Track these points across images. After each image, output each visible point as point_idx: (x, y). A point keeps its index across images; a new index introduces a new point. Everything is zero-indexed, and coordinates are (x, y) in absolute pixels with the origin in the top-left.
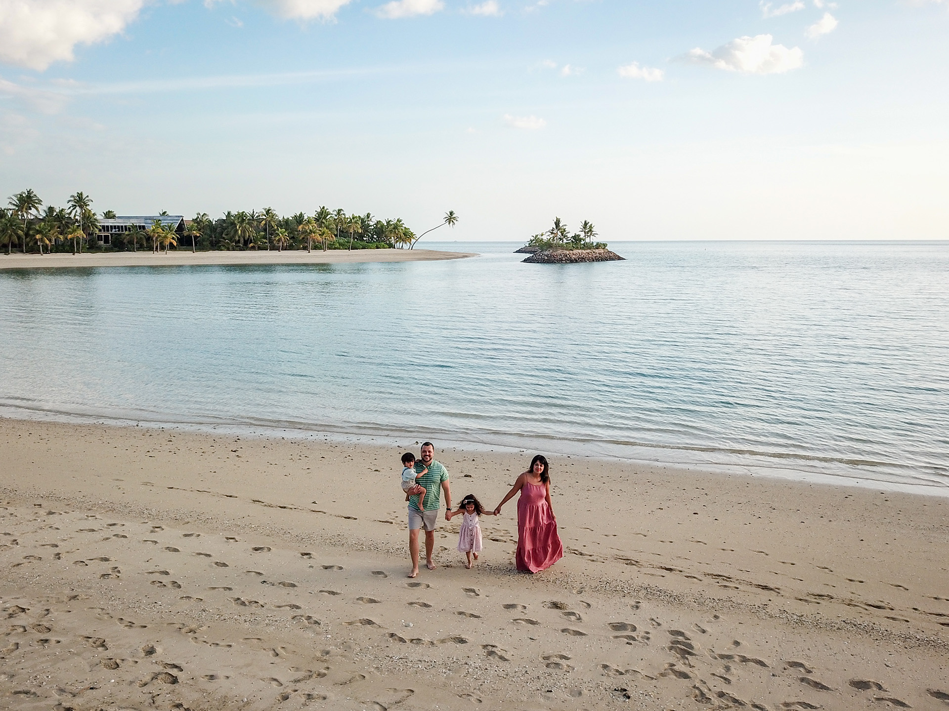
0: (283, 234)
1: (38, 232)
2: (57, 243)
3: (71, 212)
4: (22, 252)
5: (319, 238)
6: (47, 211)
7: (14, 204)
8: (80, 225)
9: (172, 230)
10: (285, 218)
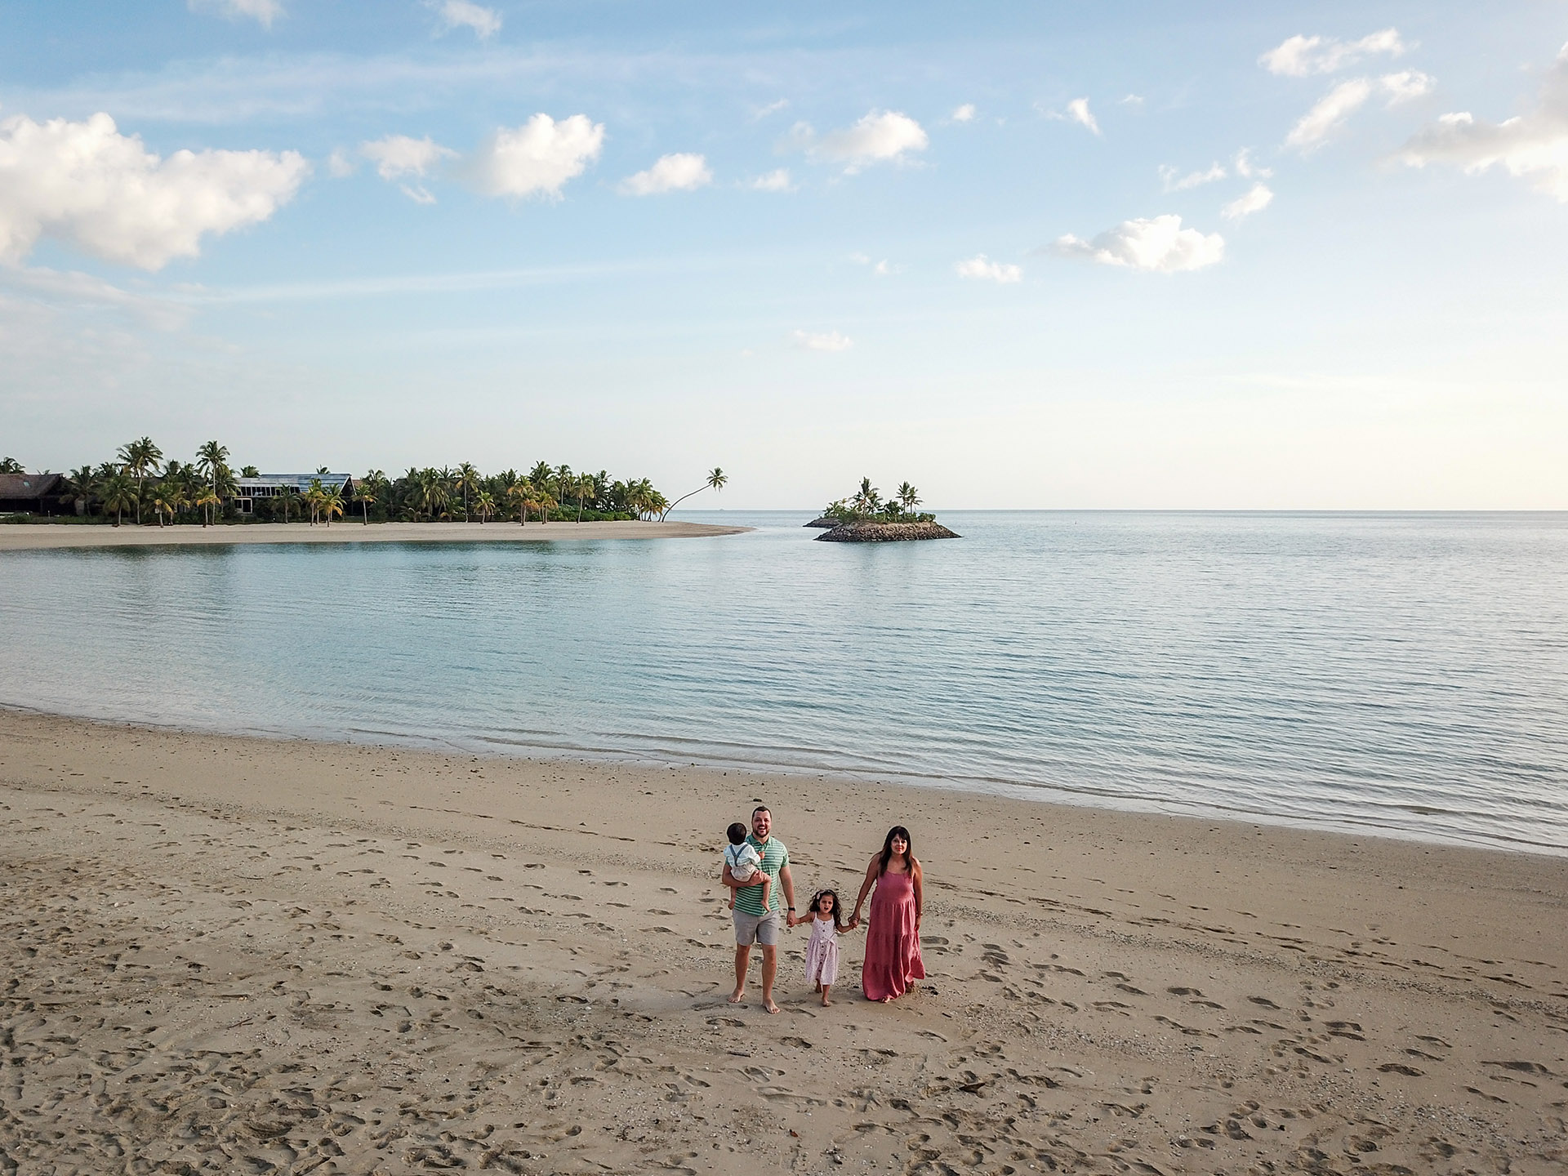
0: (486, 500)
1: (158, 496)
2: (181, 510)
3: (201, 468)
4: (135, 522)
5: (537, 506)
6: (168, 467)
7: (125, 458)
8: (212, 487)
9: (336, 494)
10: (490, 477)
